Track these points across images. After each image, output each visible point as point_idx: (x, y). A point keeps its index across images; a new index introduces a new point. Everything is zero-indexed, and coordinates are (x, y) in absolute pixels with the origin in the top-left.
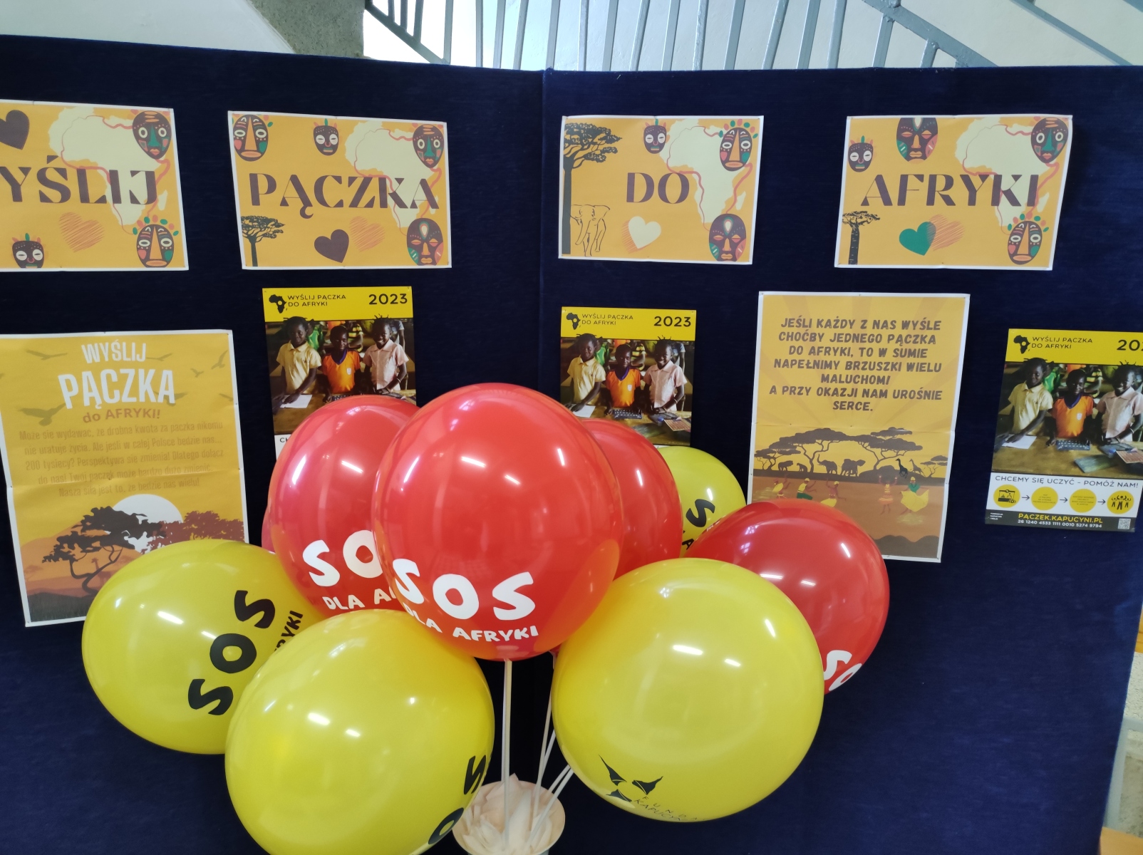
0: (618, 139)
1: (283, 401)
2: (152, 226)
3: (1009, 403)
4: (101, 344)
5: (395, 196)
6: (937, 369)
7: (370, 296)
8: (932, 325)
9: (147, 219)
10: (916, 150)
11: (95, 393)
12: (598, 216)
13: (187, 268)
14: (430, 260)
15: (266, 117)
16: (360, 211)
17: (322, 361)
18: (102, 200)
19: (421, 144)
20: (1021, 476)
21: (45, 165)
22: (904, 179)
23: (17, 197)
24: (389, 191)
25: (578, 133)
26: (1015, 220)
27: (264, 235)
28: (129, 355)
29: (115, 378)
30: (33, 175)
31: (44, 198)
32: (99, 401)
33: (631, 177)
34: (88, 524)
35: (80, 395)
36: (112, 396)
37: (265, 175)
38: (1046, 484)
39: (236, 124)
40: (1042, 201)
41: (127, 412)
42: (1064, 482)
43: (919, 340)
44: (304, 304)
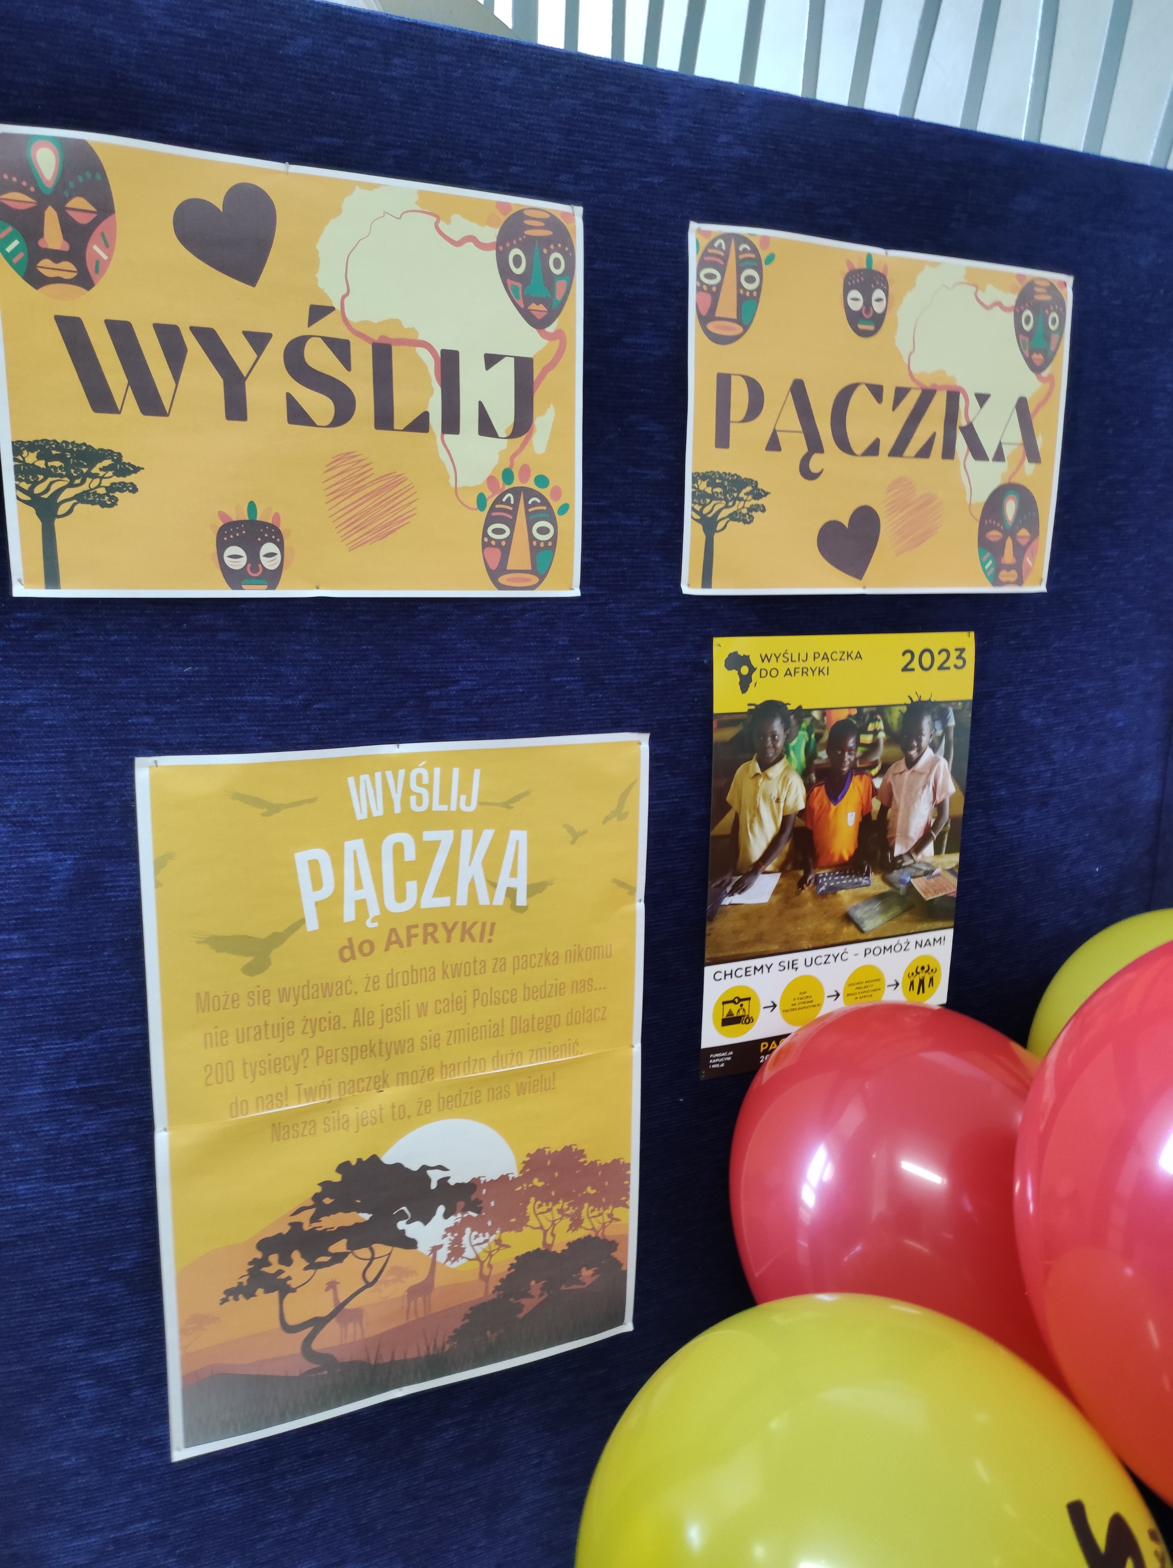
1: (729, 889)
2: (516, 491)
4: (389, 774)
5: (970, 433)
7: (904, 654)
9: (508, 475)
11: (368, 892)
13: (576, 592)
14: (1013, 575)
15: (765, 240)
16: (906, 466)
17: (808, 799)
18: (421, 424)
19: (1027, 320)
21: (302, 329)
23: (236, 408)
24: (962, 422)
27: (732, 517)
28: (445, 798)
29: (410, 854)
30: (275, 351)
31: (297, 414)
32: (374, 910)
34: (327, 1201)
35: (337, 897)
36: (401, 896)
37: (744, 377)
39: (705, 253)
41: (430, 932)
44: (788, 673)
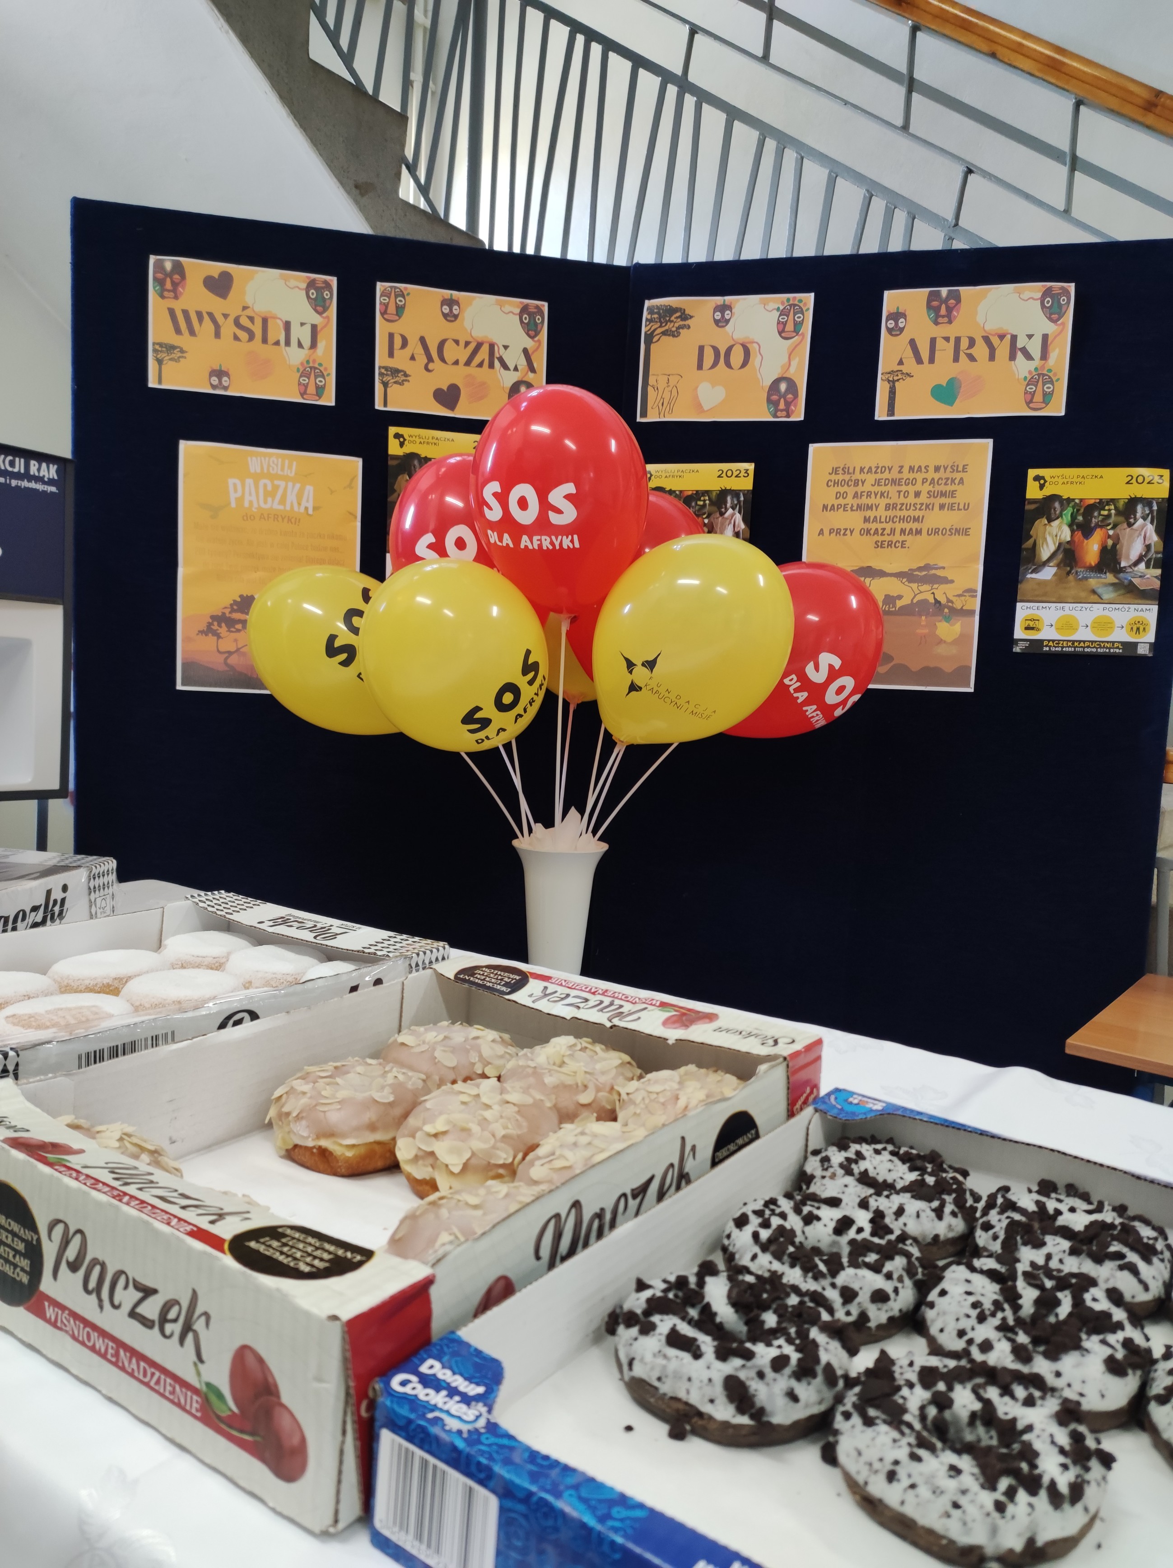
0: (691, 317)
2: (311, 368)
3: (1031, 537)
4: (263, 458)
5: (501, 360)
6: (966, 507)
7: (475, 443)
8: (960, 469)
9: (308, 362)
10: (943, 317)
11: (254, 498)
12: (672, 383)
13: (333, 404)
15: (406, 289)
16: (472, 370)
19: (525, 319)
20: (1044, 605)
21: (239, 312)
22: (933, 341)
23: (217, 335)
24: (497, 355)
25: (658, 313)
26: (1030, 372)
27: (395, 383)
28: (282, 469)
29: (269, 488)
30: (231, 320)
31: (236, 338)
32: (255, 505)
33: (701, 349)
34: (235, 607)
35: (243, 497)
36: (265, 502)
37: (400, 334)
38: (1067, 612)
39: (383, 292)
40: (1053, 356)
41: (276, 517)
42: (1084, 609)
43: (949, 481)
44: (420, 443)
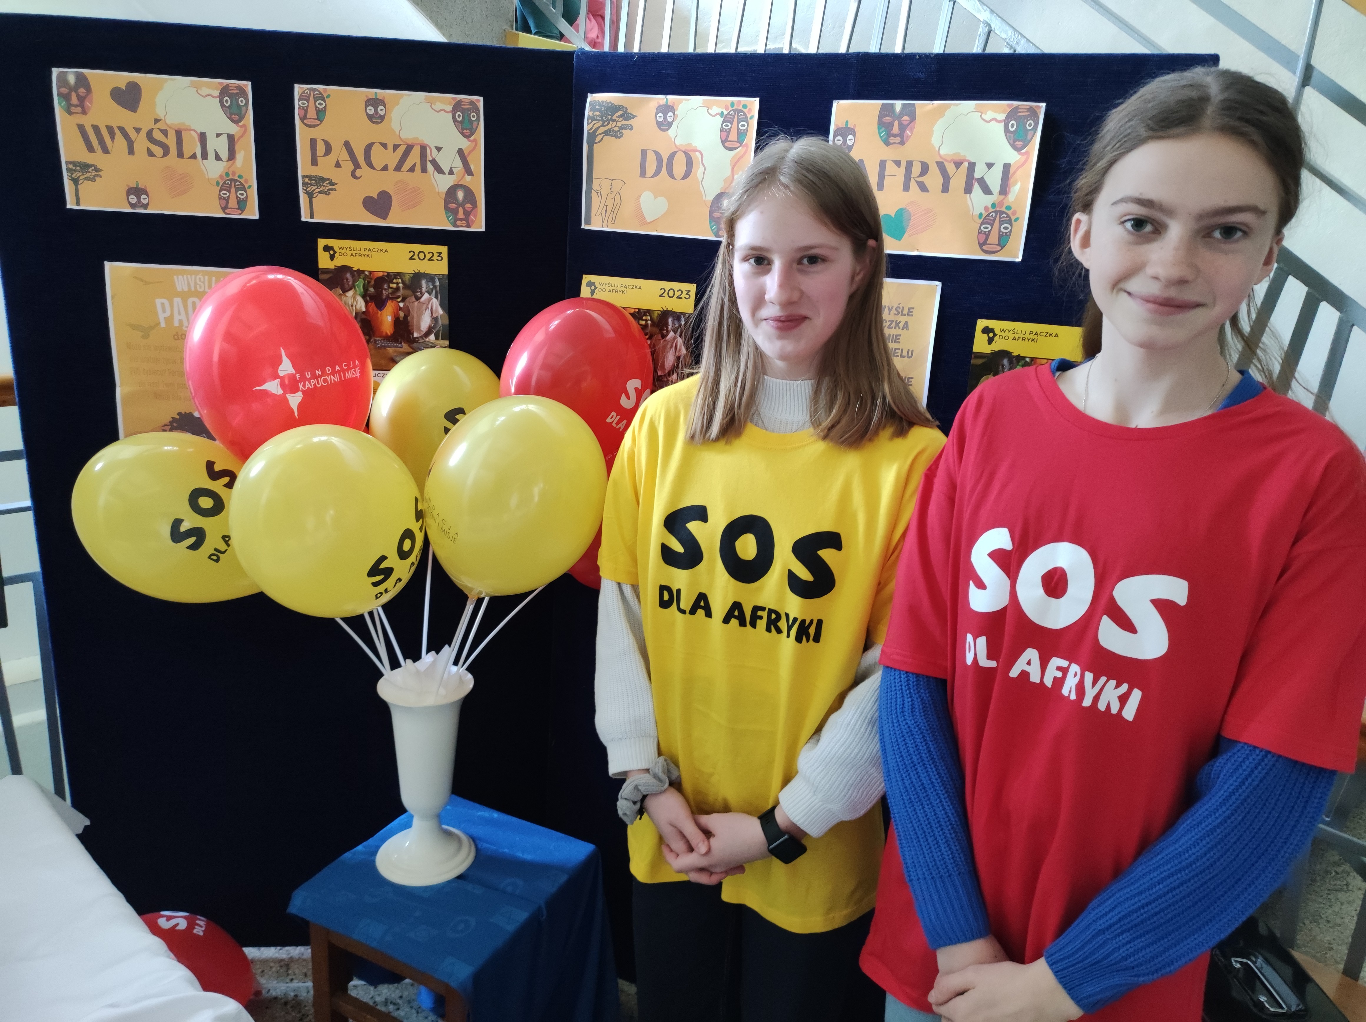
0: (634, 117)
2: (230, 180)
4: (189, 276)
5: (434, 162)
6: (910, 355)
7: (410, 252)
8: (906, 312)
9: (227, 174)
10: (895, 136)
11: (183, 317)
12: (615, 190)
13: (257, 217)
14: (464, 223)
15: (325, 90)
16: (403, 175)
17: (366, 307)
18: (194, 156)
19: (459, 116)
21: (151, 125)
22: (883, 164)
23: (131, 151)
24: (429, 158)
25: (600, 110)
26: (986, 208)
27: (320, 192)
30: (143, 133)
31: (151, 154)
32: (185, 323)
33: (644, 153)
34: (175, 425)
35: (172, 316)
37: (323, 140)
39: (301, 95)
40: (1015, 189)
43: (893, 325)
44: (352, 255)
